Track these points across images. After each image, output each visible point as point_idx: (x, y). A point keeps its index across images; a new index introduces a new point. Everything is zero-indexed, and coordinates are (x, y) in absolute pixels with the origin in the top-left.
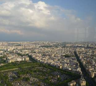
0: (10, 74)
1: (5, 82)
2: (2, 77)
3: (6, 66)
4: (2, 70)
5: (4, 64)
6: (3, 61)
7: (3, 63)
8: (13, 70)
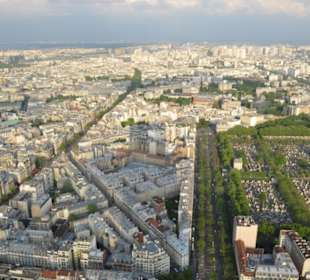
0: (291, 151)
1: (274, 173)
2: (267, 155)
3: (282, 123)
4: (269, 135)
5: (277, 118)
6: (274, 108)
7: (274, 114)
8: (304, 141)
